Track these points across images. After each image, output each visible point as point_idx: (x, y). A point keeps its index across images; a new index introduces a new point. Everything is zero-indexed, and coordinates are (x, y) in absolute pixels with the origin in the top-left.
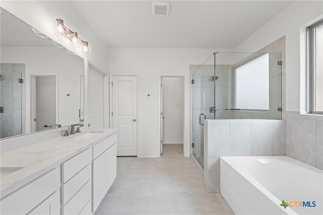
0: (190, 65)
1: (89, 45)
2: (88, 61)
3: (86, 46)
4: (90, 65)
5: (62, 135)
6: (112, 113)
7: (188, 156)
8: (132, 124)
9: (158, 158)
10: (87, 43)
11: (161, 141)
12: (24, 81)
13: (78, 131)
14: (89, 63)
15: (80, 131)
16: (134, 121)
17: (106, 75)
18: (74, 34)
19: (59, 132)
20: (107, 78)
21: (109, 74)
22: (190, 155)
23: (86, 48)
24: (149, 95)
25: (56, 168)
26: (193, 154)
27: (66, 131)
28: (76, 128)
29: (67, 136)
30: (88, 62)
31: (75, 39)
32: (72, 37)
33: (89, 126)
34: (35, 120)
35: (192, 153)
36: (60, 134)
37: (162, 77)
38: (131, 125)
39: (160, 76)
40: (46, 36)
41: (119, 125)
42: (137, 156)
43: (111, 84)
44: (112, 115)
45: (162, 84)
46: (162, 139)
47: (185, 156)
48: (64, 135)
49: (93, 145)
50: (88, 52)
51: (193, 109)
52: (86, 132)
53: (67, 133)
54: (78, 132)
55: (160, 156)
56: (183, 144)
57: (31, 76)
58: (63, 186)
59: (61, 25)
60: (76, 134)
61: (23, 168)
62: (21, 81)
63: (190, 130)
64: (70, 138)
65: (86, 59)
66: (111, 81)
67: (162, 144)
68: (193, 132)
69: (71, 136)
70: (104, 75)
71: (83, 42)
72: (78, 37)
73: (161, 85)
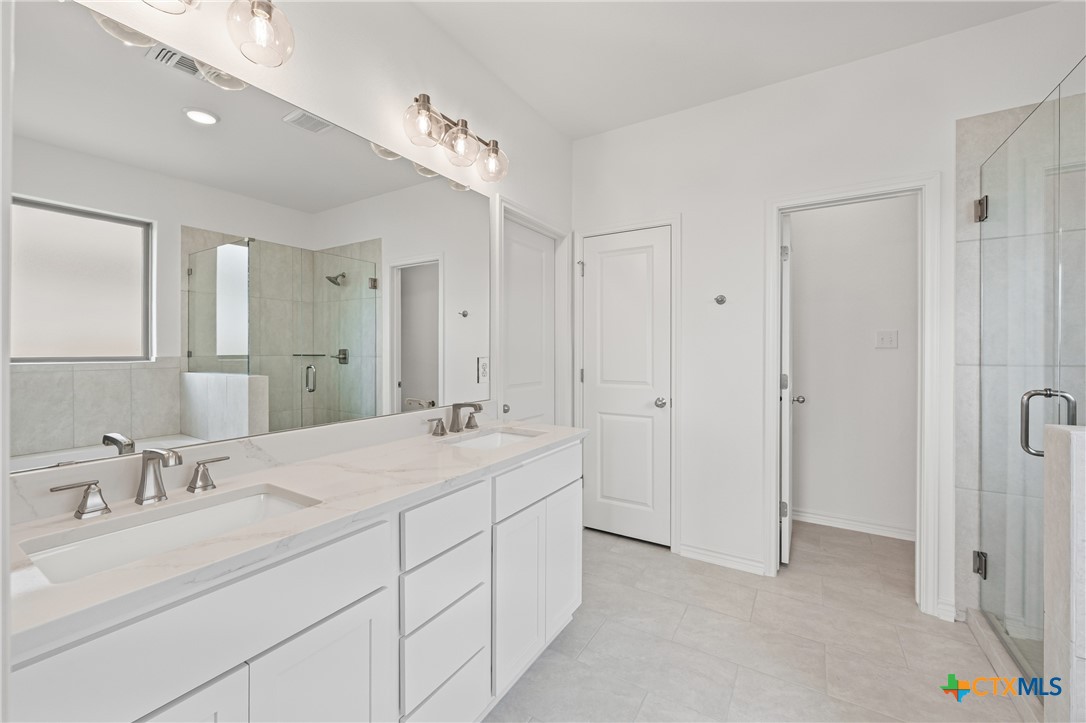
0: (959, 123)
1: (500, 151)
2: (502, 201)
3: (493, 155)
4: (508, 215)
5: (429, 433)
6: (582, 370)
7: (948, 615)
8: (652, 417)
9: (764, 578)
10: (496, 143)
11: (782, 506)
12: (379, 284)
13: (470, 425)
14: (507, 206)
15: (477, 426)
16: (660, 404)
17: (562, 238)
18: (460, 127)
19: (423, 423)
20: (564, 247)
21: (570, 235)
22: (958, 610)
23: (492, 163)
24: (721, 301)
25: (385, 522)
26: (984, 613)
27: (440, 420)
28: (465, 413)
29: (442, 435)
30: (503, 204)
31: (461, 144)
32: (456, 139)
33: (505, 411)
34: (399, 385)
35: (975, 605)
36: (426, 427)
37: (784, 213)
38: (650, 420)
39: (775, 212)
40: (397, 155)
41: (604, 416)
42: (669, 548)
43: (578, 268)
44: (582, 381)
45: (787, 243)
46: (786, 499)
47: (923, 609)
48: (435, 434)
49: (497, 474)
50: (499, 172)
51: (984, 361)
52: (493, 431)
53: (443, 428)
54: (472, 427)
55: (773, 573)
56: (912, 544)
57: (393, 268)
58: (406, 578)
59: (424, 112)
60: (466, 433)
61: (320, 502)
62: (374, 284)
63: (957, 478)
64: (445, 442)
65: (498, 195)
66: (578, 259)
67: (786, 521)
68: (980, 489)
69: (450, 436)
70: (556, 241)
71: (487, 144)
72: (470, 131)
73: (783, 249)
